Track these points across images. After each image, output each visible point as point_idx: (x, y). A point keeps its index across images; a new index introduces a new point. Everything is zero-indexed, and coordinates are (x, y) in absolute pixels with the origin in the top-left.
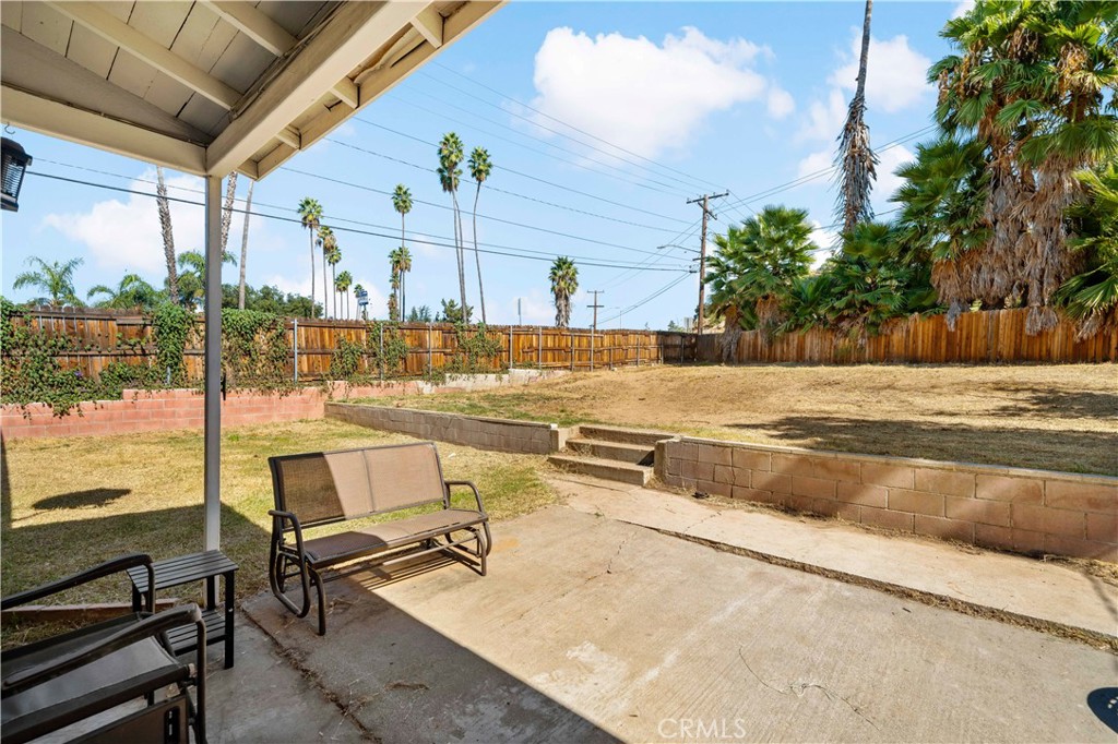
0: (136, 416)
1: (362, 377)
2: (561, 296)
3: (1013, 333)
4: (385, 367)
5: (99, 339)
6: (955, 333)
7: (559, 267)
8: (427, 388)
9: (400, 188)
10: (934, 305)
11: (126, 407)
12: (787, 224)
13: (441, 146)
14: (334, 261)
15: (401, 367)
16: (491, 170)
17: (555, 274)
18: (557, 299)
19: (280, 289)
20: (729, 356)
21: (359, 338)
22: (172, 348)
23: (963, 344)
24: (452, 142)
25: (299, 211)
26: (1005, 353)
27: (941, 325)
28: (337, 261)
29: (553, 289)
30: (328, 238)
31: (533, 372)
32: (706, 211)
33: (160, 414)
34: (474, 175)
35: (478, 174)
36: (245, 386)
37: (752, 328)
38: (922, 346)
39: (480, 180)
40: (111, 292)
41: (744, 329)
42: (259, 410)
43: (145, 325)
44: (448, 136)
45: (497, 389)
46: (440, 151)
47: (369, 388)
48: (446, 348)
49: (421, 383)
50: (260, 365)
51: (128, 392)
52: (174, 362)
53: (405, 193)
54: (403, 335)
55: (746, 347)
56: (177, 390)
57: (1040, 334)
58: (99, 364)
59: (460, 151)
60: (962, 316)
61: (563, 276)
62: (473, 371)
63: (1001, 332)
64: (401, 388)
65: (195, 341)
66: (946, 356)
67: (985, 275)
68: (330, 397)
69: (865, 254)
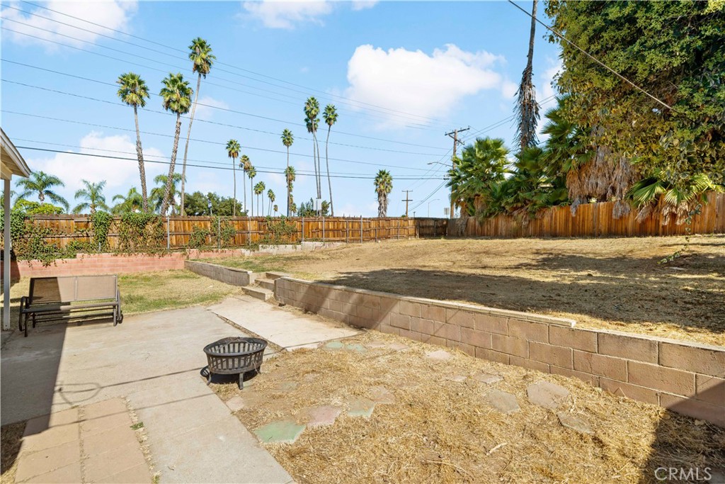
0: (83, 266)
1: (207, 247)
2: (382, 194)
3: (607, 217)
4: (222, 241)
5: (66, 229)
6: (576, 217)
7: (380, 176)
8: (247, 253)
9: (286, 131)
10: (566, 200)
11: (78, 262)
12: (490, 149)
13: (305, 105)
14: (251, 176)
15: (232, 241)
16: (337, 118)
17: (377, 181)
18: (379, 197)
19: (217, 194)
20: (462, 233)
21: (206, 226)
22: (101, 233)
23: (581, 225)
24: (312, 103)
25: (227, 148)
26: (603, 230)
27: (568, 213)
28: (254, 176)
29: (376, 190)
30: (246, 163)
31: (318, 244)
32: (456, 140)
33: (96, 266)
34: (326, 121)
35: (329, 120)
36: (141, 251)
37: (473, 215)
38: (560, 226)
39: (330, 125)
40: (124, 198)
41: (470, 216)
42: (147, 264)
43: (88, 222)
44: (310, 99)
45: (293, 253)
46: (305, 109)
47: (211, 253)
48: (260, 230)
49: (243, 250)
50: (149, 241)
51: (79, 255)
52: (103, 239)
53: (289, 134)
54: (233, 223)
55: (470, 227)
56: (103, 254)
57: (621, 218)
58: (65, 242)
59: (317, 108)
60: (579, 206)
61: (383, 182)
62: (277, 243)
63: (601, 217)
64: (231, 253)
65: (114, 229)
66: (572, 232)
67: (593, 181)
68: (188, 258)
69: (528, 168)
